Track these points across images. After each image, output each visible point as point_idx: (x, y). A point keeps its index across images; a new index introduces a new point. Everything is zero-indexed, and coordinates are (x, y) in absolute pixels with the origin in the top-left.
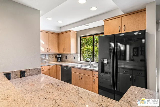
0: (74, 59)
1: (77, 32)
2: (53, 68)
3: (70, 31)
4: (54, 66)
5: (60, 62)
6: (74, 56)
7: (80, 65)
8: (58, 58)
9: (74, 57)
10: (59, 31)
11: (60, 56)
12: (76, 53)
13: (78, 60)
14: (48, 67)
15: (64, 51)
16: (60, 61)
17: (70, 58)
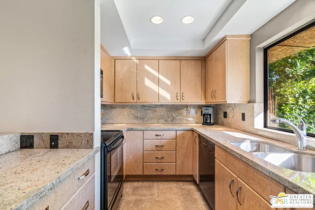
0: (243, 119)
1: (251, 35)
2: (183, 137)
3: (224, 40)
4: (188, 132)
5: (210, 124)
6: (243, 112)
7: (252, 142)
8: (204, 115)
9: (243, 115)
10: (199, 49)
11: (210, 111)
12: (249, 102)
13: (253, 125)
14: (172, 134)
15: (214, 98)
16: (208, 121)
17: (234, 116)
